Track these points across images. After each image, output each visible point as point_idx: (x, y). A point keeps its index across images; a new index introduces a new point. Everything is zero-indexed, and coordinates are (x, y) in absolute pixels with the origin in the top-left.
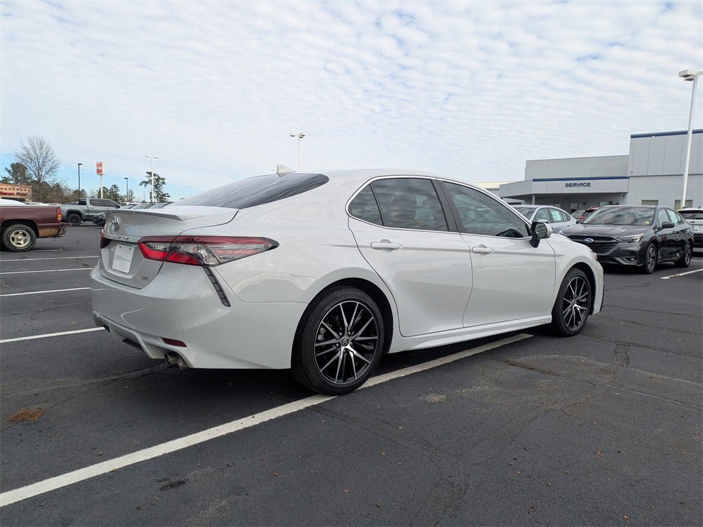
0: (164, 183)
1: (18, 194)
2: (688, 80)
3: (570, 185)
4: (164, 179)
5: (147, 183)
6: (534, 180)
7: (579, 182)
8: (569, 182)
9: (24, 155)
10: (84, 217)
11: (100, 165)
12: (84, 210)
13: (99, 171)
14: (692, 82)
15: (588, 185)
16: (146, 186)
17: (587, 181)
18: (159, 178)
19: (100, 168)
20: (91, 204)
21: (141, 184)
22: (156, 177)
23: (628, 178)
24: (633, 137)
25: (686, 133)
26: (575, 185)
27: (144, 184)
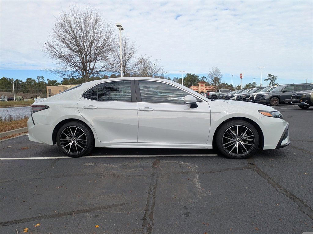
0: (276, 79)
1: (212, 89)
4: (276, 77)
5: (268, 80)
9: (210, 74)
10: (218, 97)
11: (241, 74)
12: (218, 95)
13: (241, 77)
16: (267, 81)
18: (274, 77)
19: (241, 76)
20: (221, 92)
21: (265, 81)
22: (272, 77)
27: (266, 80)
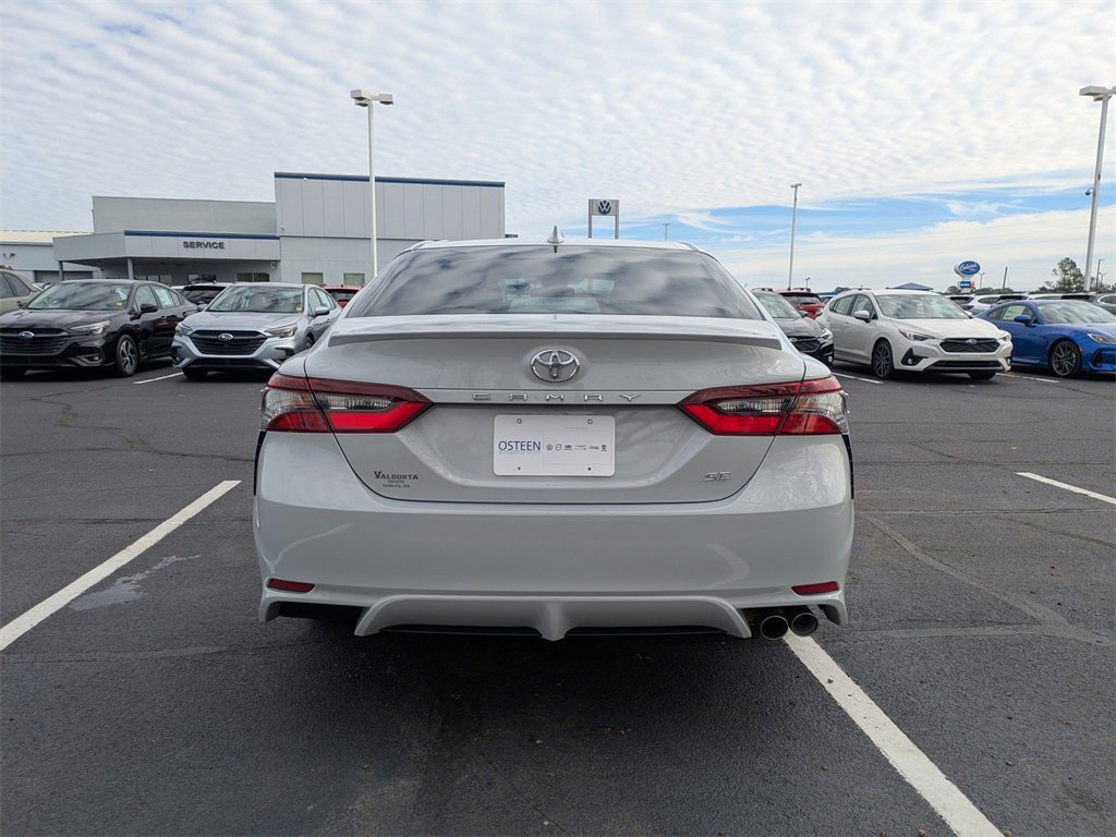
2: (360, 104)
3: (192, 245)
6: (127, 233)
7: (206, 240)
8: (189, 240)
14: (367, 108)
15: (221, 246)
17: (218, 240)
23: (278, 238)
24: (278, 175)
25: (367, 179)
26: (199, 244)
